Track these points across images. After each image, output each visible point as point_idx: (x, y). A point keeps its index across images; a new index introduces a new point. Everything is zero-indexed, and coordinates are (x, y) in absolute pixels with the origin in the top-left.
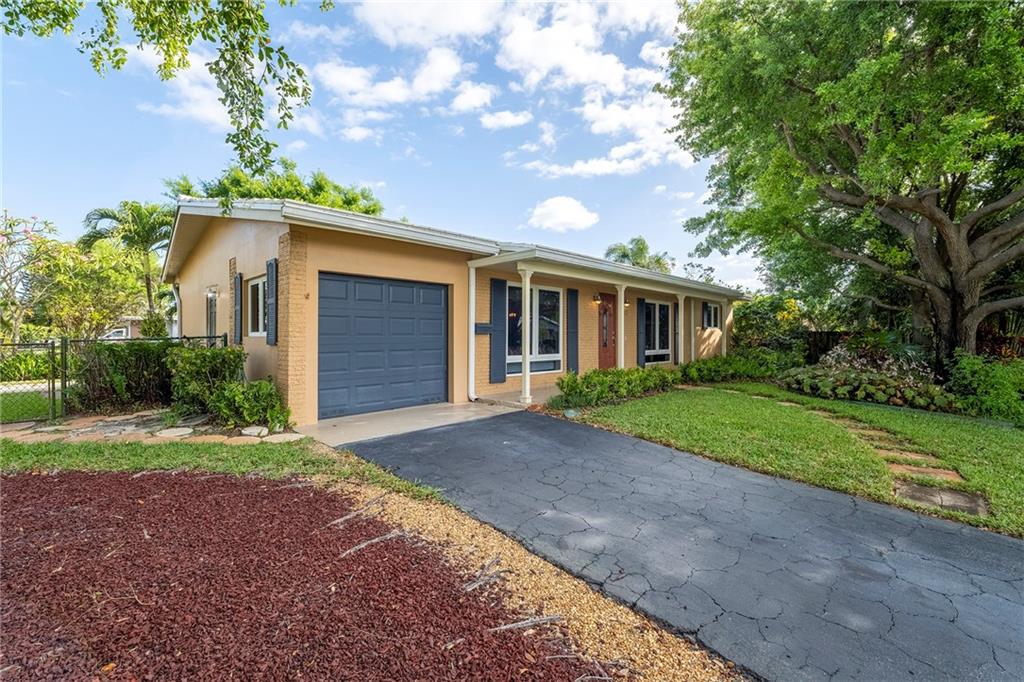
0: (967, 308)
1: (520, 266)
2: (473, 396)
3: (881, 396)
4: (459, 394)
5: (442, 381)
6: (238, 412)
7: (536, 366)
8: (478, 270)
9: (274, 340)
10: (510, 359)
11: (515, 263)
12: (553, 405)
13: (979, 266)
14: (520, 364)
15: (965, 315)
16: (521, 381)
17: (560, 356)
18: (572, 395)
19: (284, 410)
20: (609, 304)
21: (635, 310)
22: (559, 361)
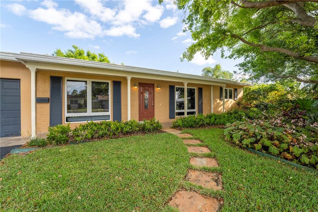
10: (69, 115)
17: (109, 113)
20: (149, 88)
21: (167, 91)
22: (109, 115)
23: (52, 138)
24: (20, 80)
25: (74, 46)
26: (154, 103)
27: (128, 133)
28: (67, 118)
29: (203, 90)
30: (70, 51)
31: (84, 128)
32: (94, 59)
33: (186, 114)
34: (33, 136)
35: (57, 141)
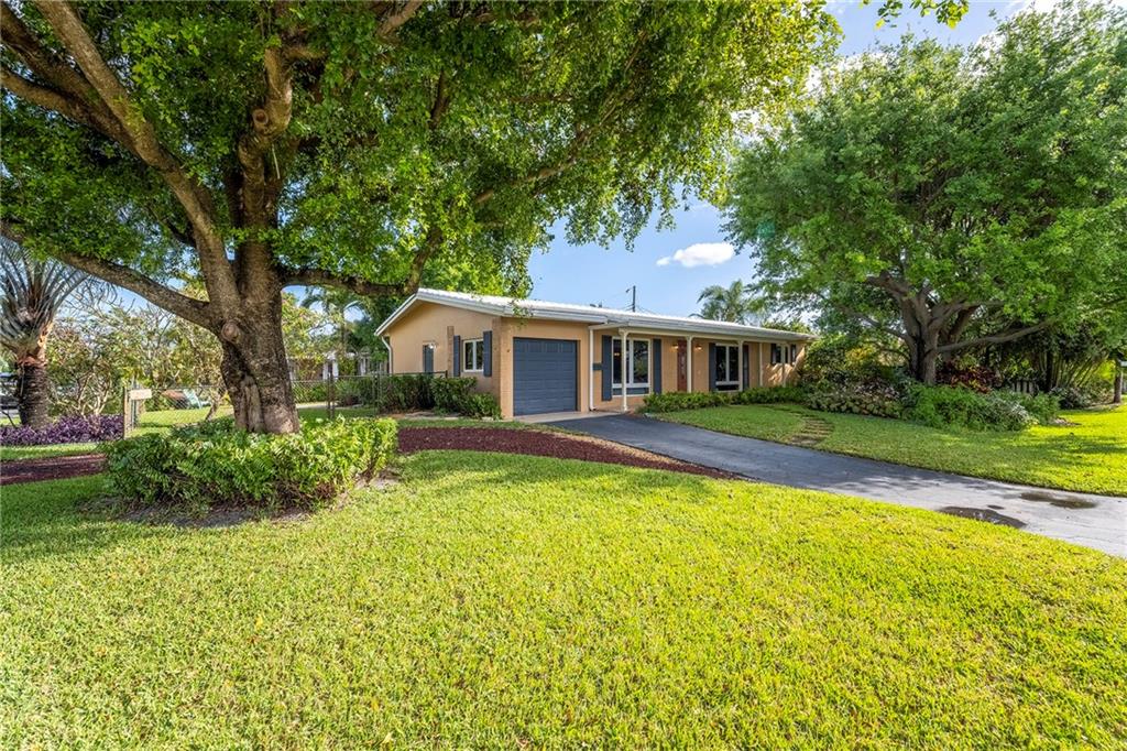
0: (927, 350)
1: (620, 330)
2: (592, 408)
3: (856, 409)
4: (583, 406)
5: (573, 399)
6: (479, 410)
7: (629, 391)
8: (594, 331)
9: (488, 373)
10: (614, 386)
11: (618, 328)
12: (641, 411)
13: (934, 324)
14: (620, 389)
15: (925, 356)
16: (622, 399)
17: (648, 385)
18: (652, 405)
19: (500, 410)
21: (707, 353)
22: (648, 388)
24: (577, 341)
29: (749, 349)
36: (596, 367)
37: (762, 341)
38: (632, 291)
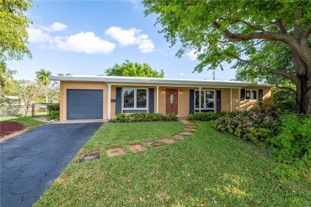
4: (104, 117)
5: (102, 114)
7: (135, 111)
20: (174, 92)
21: (188, 94)
22: (147, 110)
23: (118, 119)
24: (103, 90)
25: (127, 60)
26: (177, 103)
27: (155, 120)
28: (124, 111)
29: (221, 92)
30: (124, 64)
31: (132, 116)
32: (139, 69)
33: (200, 111)
34: (109, 118)
35: (120, 121)
36: (112, 101)
37: (231, 88)
38: (213, 74)
